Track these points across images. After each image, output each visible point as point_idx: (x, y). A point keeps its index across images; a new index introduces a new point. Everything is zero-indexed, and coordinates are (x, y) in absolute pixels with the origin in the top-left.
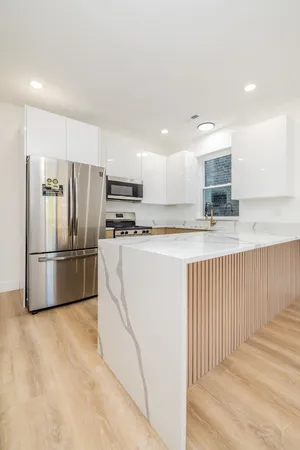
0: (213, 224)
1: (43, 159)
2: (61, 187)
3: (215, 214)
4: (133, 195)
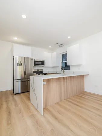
0: (64, 72)
1: (17, 57)
2: (22, 63)
3: (64, 69)
4: (42, 64)
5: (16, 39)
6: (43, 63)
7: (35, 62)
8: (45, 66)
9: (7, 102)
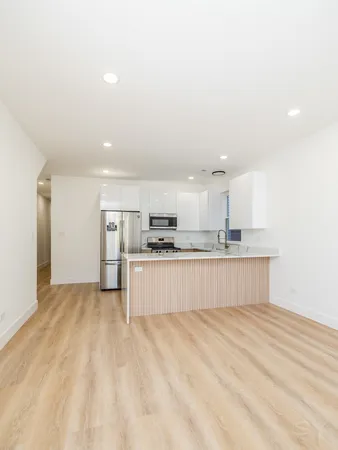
0: (227, 247)
4: (169, 225)
5: (106, 172)
6: (172, 222)
7: (152, 219)
8: (179, 228)
9: (85, 300)
